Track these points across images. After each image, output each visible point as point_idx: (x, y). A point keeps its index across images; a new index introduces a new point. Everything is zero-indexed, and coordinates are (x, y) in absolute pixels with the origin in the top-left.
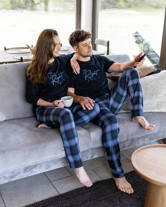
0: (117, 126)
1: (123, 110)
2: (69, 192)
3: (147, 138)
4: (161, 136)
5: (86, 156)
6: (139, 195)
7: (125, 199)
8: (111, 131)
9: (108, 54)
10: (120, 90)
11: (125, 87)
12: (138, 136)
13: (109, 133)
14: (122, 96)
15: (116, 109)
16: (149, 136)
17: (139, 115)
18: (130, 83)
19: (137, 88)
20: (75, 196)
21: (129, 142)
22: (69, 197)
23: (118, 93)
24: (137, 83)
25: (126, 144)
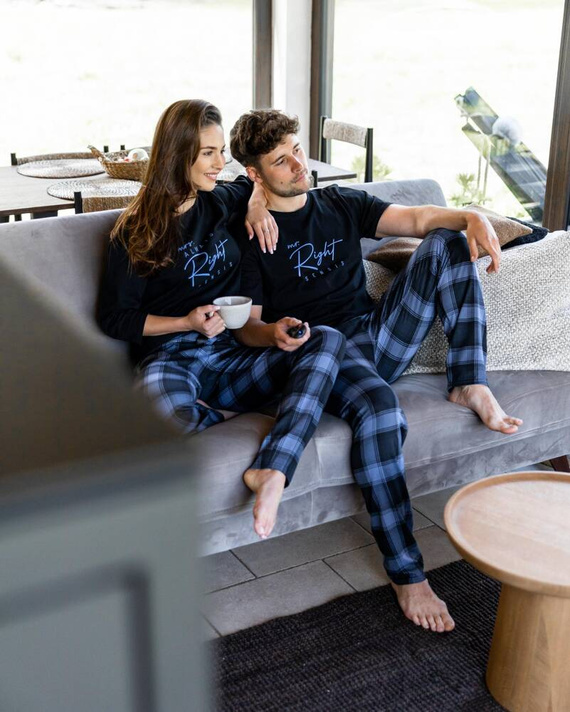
0: (396, 418)
1: (419, 364)
2: (250, 629)
3: (501, 457)
4: (545, 449)
5: (302, 513)
6: (473, 634)
7: (427, 646)
8: (378, 435)
9: (368, 178)
10: (413, 302)
11: (428, 291)
12: (469, 449)
13: (371, 441)
14: (417, 321)
15: (397, 363)
16: (505, 451)
17: (473, 381)
18: (446, 279)
19: (468, 295)
20: (272, 641)
21: (441, 469)
22: (251, 644)
23: (404, 311)
24: (469, 276)
25: (432, 476)
